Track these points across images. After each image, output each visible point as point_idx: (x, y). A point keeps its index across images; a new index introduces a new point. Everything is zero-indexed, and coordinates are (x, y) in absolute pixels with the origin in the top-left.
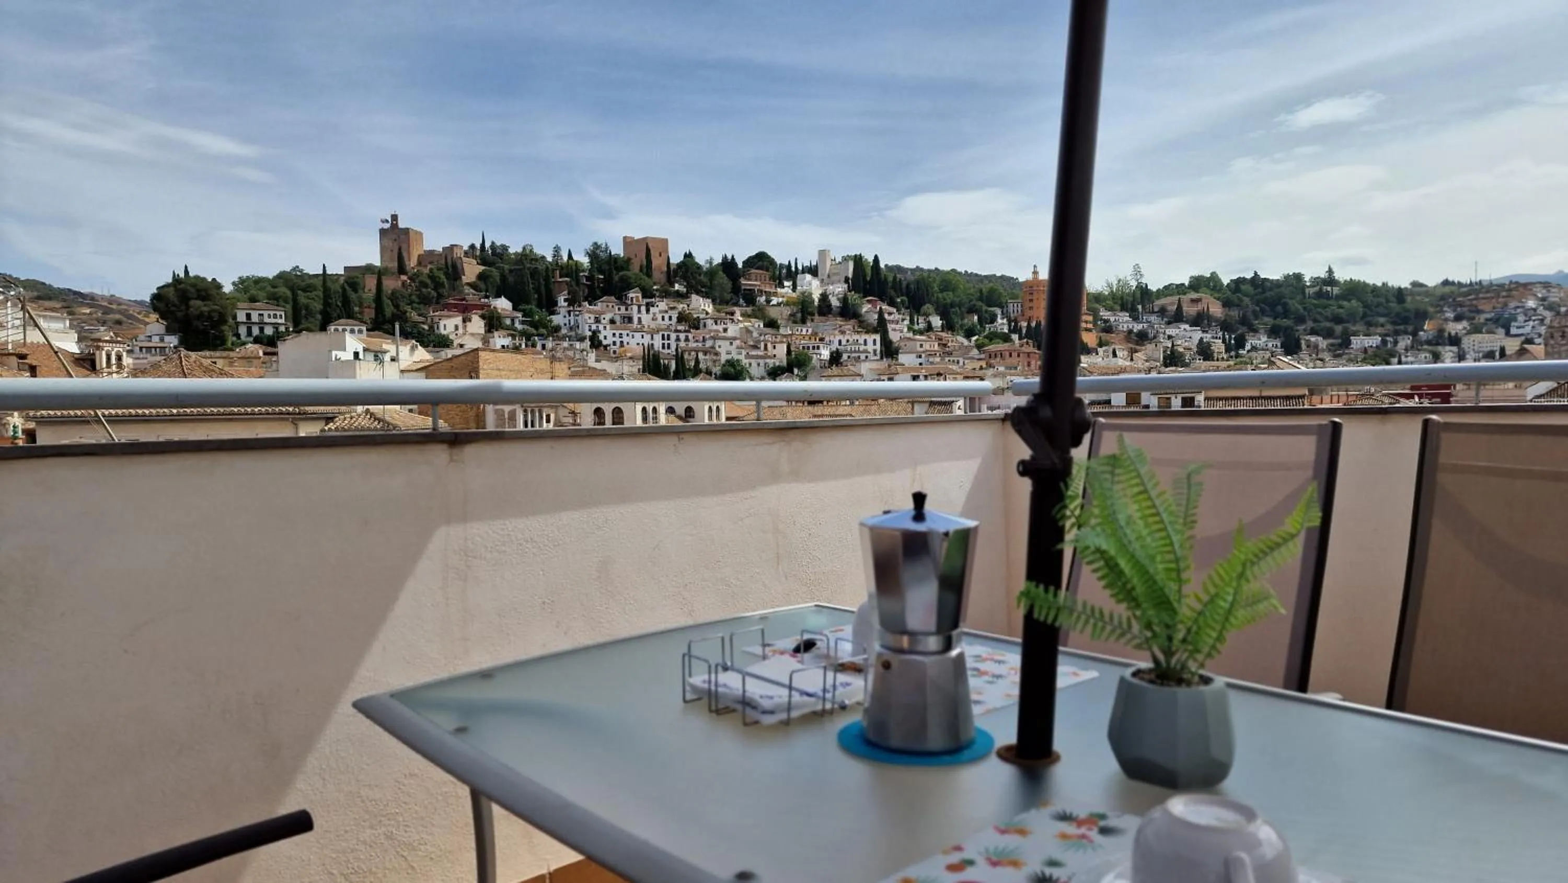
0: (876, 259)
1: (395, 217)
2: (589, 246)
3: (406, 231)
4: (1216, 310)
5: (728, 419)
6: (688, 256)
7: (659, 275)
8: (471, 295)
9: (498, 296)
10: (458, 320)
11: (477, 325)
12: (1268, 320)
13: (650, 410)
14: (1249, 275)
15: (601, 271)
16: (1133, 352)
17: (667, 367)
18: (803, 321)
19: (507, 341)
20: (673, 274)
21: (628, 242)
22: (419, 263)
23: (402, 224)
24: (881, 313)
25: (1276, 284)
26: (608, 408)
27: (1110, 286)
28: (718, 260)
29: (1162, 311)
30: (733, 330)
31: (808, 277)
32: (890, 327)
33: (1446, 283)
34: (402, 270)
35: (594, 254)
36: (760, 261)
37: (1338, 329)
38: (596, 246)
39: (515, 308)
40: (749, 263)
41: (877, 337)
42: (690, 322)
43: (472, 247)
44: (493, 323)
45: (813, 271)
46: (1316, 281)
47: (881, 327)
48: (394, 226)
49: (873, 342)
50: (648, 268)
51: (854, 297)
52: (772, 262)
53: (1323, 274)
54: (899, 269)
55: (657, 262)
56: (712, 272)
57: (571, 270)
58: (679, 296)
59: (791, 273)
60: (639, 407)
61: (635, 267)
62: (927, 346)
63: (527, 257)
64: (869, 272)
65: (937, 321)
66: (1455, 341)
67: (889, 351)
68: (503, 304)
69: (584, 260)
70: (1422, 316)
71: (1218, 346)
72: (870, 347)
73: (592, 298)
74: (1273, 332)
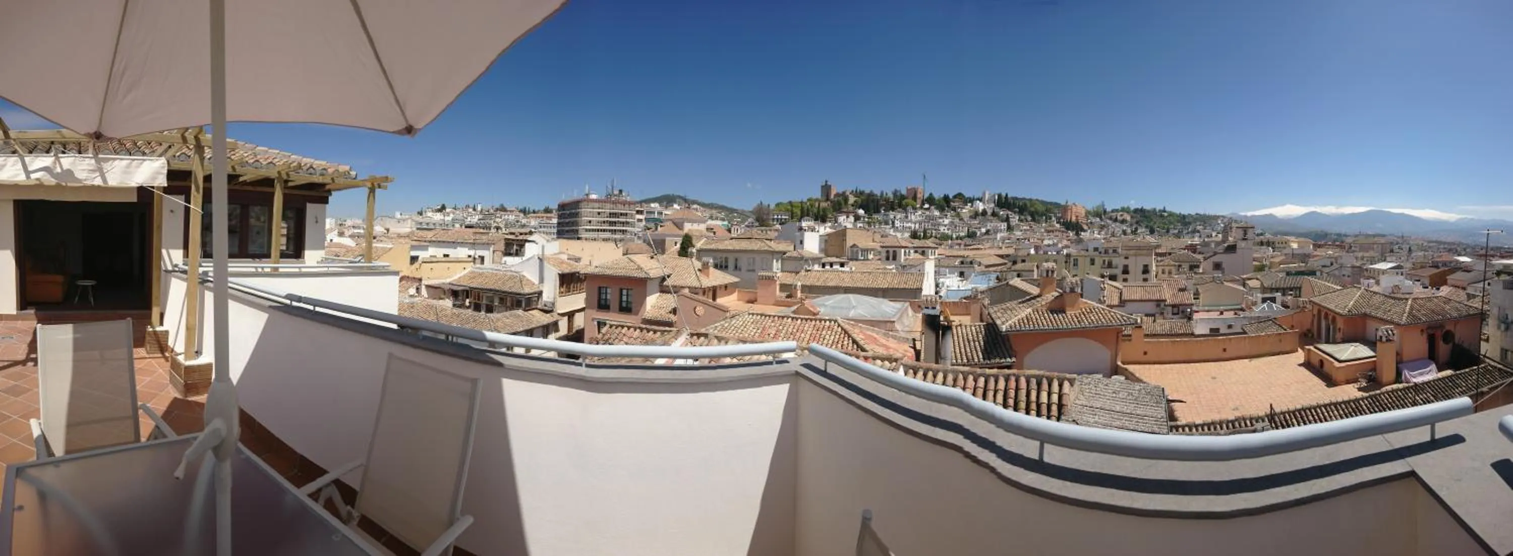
0: (1007, 195)
1: (827, 182)
2: (893, 190)
3: (830, 186)
4: (1128, 218)
5: (939, 255)
6: (931, 194)
7: (919, 201)
8: (851, 209)
9: (859, 208)
10: (845, 217)
11: (852, 219)
12: (1146, 223)
13: (907, 251)
14: (1140, 207)
15: (897, 199)
16: (1100, 232)
17: (920, 235)
18: (975, 218)
19: (861, 225)
20: (925, 200)
21: (908, 189)
22: (835, 197)
23: (829, 184)
24: (1007, 215)
25: (1148, 211)
26: (891, 250)
27: (1093, 208)
28: (942, 196)
29: (1111, 219)
30: (947, 221)
31: (978, 202)
32: (1011, 220)
33: (1197, 214)
34: (827, 199)
35: (895, 193)
36: (959, 196)
37: (1166, 227)
38: (896, 190)
39: (865, 213)
40: (955, 197)
41: (1006, 224)
42: (930, 218)
43: (853, 191)
44: (857, 218)
45: (980, 200)
46: (1160, 211)
47: (1007, 220)
48: (826, 184)
49: (1004, 226)
50: (915, 198)
51: (997, 210)
52: (964, 196)
53: (1162, 208)
54: (1016, 198)
55: (919, 196)
56: (940, 200)
57: (887, 200)
58: (927, 209)
59: (971, 201)
60: (903, 250)
61: (910, 198)
62: (1025, 228)
63: (871, 195)
64: (1004, 199)
65: (1029, 218)
66: (1198, 232)
67: (1010, 228)
68: (861, 212)
69: (891, 195)
70: (1190, 223)
71: (1129, 231)
72: (1002, 228)
73: (893, 209)
74: (1147, 227)
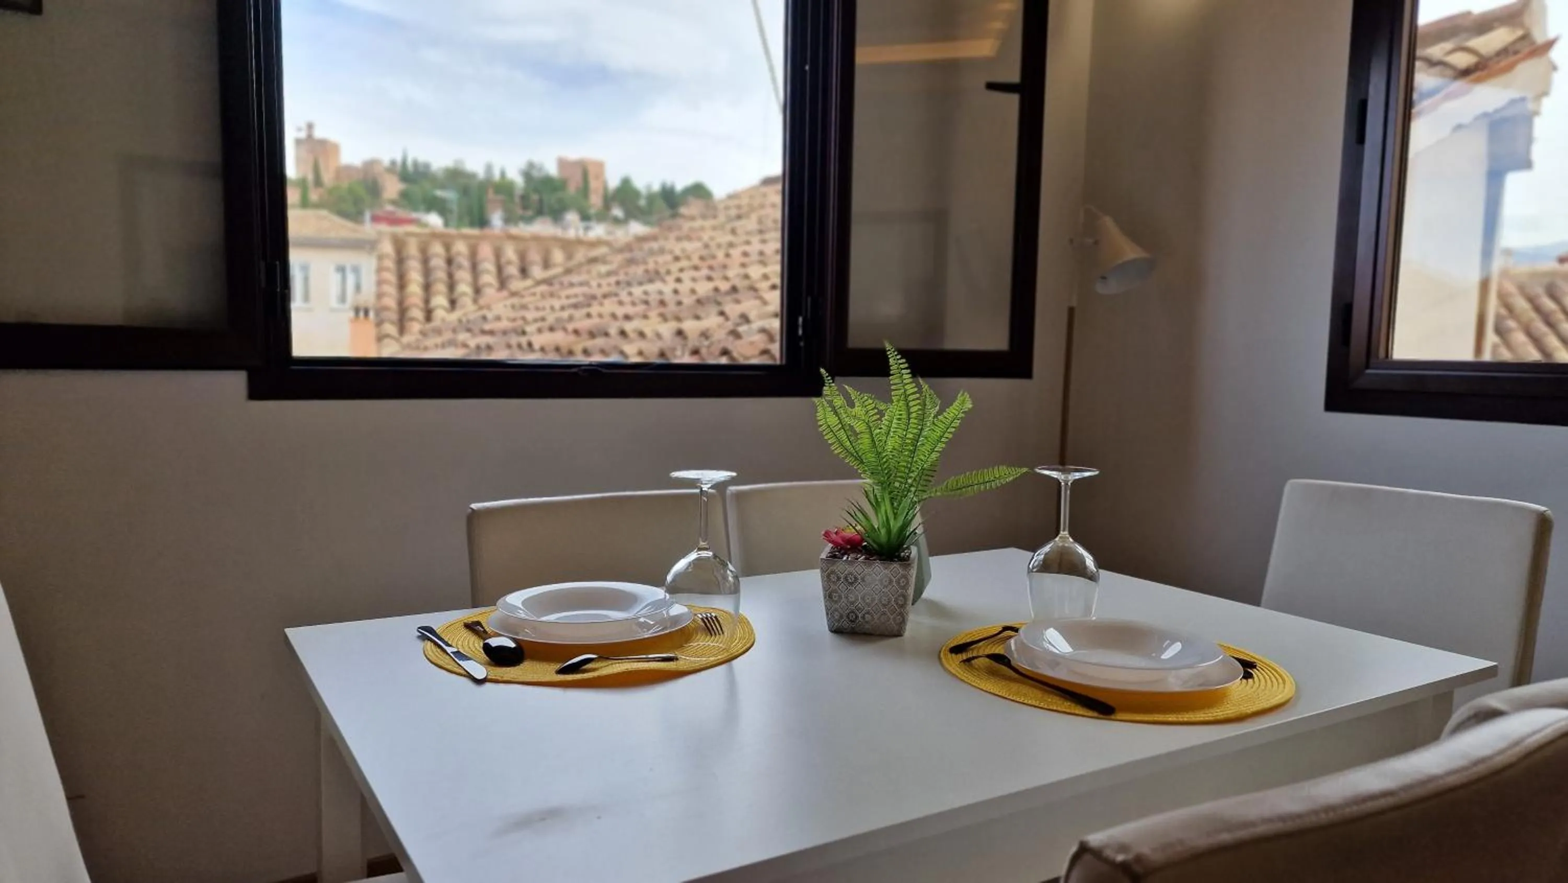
1: (310, 127)
2: (523, 165)
3: (323, 143)
6: (626, 181)
7: (595, 200)
9: (424, 210)
15: (536, 190)
20: (609, 199)
21: (563, 164)
22: (337, 177)
23: (318, 134)
28: (656, 187)
34: (318, 182)
35: (529, 173)
36: (698, 190)
38: (531, 165)
39: (447, 223)
40: (688, 191)
43: (393, 163)
48: (310, 137)
50: (585, 190)
55: (593, 184)
56: (651, 198)
57: (504, 188)
58: (616, 221)
61: (572, 189)
68: (431, 221)
69: (519, 181)
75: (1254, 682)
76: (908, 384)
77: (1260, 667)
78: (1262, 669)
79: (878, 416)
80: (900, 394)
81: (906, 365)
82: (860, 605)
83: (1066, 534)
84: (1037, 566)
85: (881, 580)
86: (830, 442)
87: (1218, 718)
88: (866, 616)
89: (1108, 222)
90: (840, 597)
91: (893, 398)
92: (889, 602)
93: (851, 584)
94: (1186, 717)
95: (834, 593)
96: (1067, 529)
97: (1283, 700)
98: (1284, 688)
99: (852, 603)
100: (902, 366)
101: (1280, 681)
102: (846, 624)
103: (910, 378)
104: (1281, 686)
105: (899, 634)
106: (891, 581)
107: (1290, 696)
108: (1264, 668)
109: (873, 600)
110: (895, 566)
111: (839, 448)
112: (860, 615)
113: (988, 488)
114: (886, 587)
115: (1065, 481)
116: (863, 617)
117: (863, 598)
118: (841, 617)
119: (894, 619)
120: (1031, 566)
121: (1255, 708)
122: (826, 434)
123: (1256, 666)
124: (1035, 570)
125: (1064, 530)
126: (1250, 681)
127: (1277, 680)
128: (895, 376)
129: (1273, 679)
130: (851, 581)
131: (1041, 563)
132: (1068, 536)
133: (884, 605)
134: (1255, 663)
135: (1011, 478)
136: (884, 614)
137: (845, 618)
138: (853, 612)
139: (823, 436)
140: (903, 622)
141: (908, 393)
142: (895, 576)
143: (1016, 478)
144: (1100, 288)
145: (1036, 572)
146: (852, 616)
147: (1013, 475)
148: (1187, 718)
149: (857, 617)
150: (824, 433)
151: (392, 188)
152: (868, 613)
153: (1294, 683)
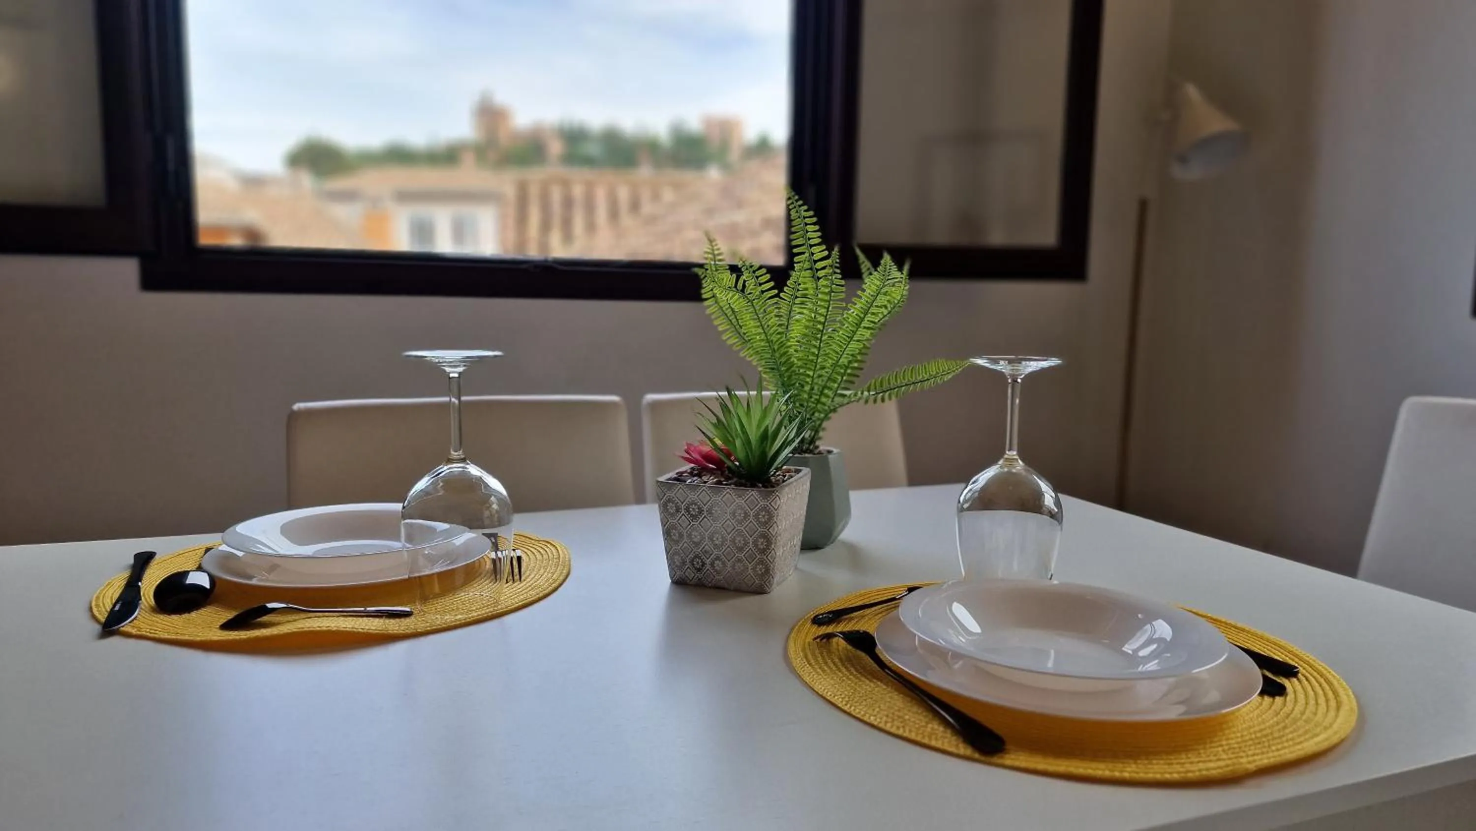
50: (724, 145)
75: (1284, 704)
76: (815, 245)
77: (1305, 676)
78: (1307, 679)
79: (776, 291)
80: (804, 258)
81: (815, 219)
82: (707, 547)
83: (1014, 455)
84: (969, 499)
85: (734, 514)
86: (720, 329)
87: (1190, 775)
88: (717, 562)
89: (1192, 92)
90: (681, 536)
91: (795, 265)
92: (745, 544)
93: (694, 517)
94: (1130, 770)
95: (672, 529)
96: (1015, 446)
97: (1325, 745)
98: (1337, 716)
99: (697, 544)
100: (808, 220)
101: (1333, 703)
102: (690, 574)
103: (819, 237)
104: (1332, 713)
105: (760, 591)
106: (746, 515)
107: (1342, 735)
108: (1311, 678)
109: (724, 540)
110: (753, 494)
111: (733, 338)
112: (708, 562)
113: (918, 390)
114: (740, 522)
115: (1012, 376)
116: (712, 564)
117: (711, 539)
118: (684, 563)
119: (754, 569)
120: (962, 499)
121: (1265, 761)
122: (716, 319)
123: (1297, 672)
124: (966, 506)
125: (1010, 450)
126: (1279, 700)
127: (1327, 701)
128: (798, 234)
129: (1322, 700)
130: (695, 514)
131: (977, 494)
132: (1017, 457)
133: (741, 549)
134: (1297, 668)
135: (950, 376)
136: (739, 561)
137: (688, 565)
138: (700, 558)
139: (712, 320)
140: (767, 572)
141: (816, 257)
142: (752, 508)
143: (957, 375)
144: (1178, 172)
145: (969, 509)
146: (698, 563)
147: (954, 371)
148: (1130, 772)
149: (704, 564)
150: (713, 317)
151: (556, 148)
152: (718, 558)
153: (1356, 708)
